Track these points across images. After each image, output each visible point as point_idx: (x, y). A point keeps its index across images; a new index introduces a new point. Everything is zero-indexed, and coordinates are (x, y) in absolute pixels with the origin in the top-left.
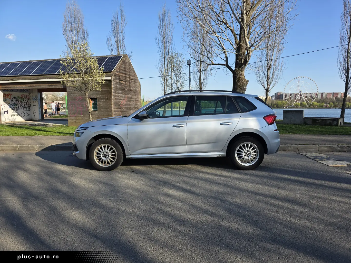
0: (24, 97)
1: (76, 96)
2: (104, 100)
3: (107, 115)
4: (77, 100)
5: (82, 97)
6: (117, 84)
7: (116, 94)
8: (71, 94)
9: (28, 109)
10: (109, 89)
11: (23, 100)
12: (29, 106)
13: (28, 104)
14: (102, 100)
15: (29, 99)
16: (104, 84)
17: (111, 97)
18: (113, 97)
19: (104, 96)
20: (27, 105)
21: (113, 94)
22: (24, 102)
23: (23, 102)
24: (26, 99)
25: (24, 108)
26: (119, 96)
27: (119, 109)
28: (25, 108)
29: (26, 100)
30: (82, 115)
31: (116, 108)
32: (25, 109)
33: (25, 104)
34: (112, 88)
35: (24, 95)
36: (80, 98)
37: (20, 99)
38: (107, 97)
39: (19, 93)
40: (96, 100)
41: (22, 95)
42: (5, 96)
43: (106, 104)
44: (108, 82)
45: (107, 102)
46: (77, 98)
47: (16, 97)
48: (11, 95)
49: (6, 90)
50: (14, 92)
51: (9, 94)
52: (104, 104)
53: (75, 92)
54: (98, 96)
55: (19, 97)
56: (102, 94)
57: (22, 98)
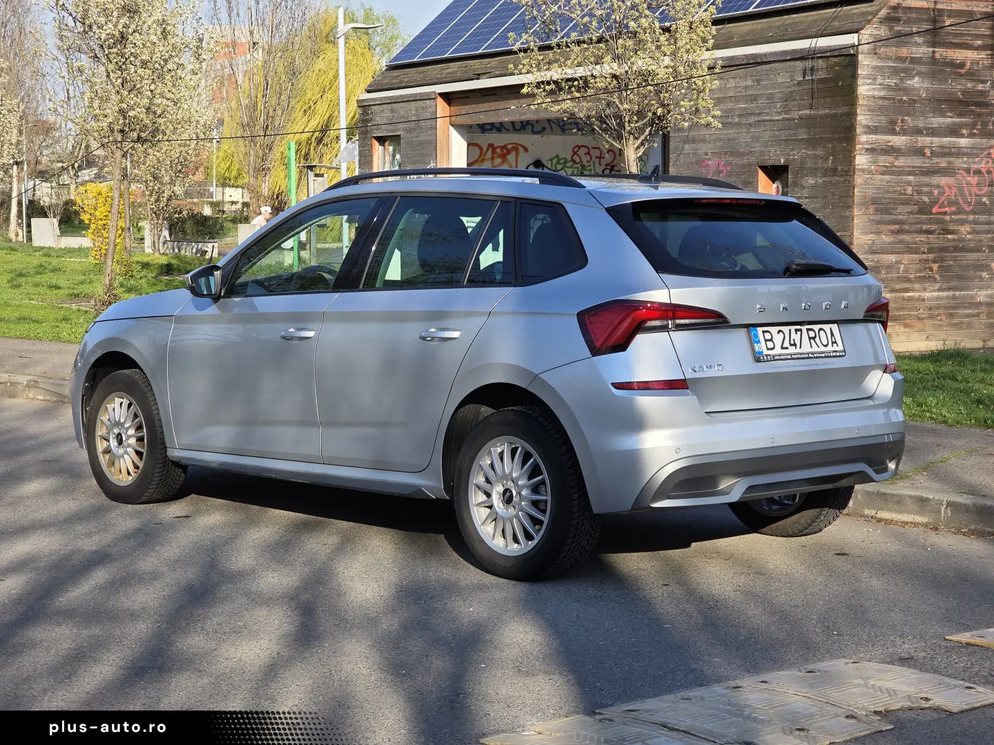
0: (588, 158)
1: (706, 154)
2: (820, 181)
5: (727, 164)
6: (905, 70)
7: (898, 141)
8: (686, 146)
10: (844, 110)
14: (811, 181)
16: (821, 81)
17: (849, 159)
18: (861, 160)
19: (819, 152)
21: (863, 138)
26: (920, 152)
27: (923, 238)
31: (893, 232)
34: (861, 102)
35: (586, 151)
36: (719, 164)
37: (565, 171)
38: (830, 162)
39: (561, 138)
40: (784, 176)
41: (577, 151)
42: (493, 158)
43: (825, 203)
44: (837, 68)
45: (832, 189)
46: (707, 165)
47: (548, 160)
48: (521, 149)
49: (484, 124)
50: (534, 133)
51: (509, 147)
52: (816, 203)
53: (704, 132)
54: (794, 155)
55: (559, 160)
56: (811, 143)
57: (575, 165)
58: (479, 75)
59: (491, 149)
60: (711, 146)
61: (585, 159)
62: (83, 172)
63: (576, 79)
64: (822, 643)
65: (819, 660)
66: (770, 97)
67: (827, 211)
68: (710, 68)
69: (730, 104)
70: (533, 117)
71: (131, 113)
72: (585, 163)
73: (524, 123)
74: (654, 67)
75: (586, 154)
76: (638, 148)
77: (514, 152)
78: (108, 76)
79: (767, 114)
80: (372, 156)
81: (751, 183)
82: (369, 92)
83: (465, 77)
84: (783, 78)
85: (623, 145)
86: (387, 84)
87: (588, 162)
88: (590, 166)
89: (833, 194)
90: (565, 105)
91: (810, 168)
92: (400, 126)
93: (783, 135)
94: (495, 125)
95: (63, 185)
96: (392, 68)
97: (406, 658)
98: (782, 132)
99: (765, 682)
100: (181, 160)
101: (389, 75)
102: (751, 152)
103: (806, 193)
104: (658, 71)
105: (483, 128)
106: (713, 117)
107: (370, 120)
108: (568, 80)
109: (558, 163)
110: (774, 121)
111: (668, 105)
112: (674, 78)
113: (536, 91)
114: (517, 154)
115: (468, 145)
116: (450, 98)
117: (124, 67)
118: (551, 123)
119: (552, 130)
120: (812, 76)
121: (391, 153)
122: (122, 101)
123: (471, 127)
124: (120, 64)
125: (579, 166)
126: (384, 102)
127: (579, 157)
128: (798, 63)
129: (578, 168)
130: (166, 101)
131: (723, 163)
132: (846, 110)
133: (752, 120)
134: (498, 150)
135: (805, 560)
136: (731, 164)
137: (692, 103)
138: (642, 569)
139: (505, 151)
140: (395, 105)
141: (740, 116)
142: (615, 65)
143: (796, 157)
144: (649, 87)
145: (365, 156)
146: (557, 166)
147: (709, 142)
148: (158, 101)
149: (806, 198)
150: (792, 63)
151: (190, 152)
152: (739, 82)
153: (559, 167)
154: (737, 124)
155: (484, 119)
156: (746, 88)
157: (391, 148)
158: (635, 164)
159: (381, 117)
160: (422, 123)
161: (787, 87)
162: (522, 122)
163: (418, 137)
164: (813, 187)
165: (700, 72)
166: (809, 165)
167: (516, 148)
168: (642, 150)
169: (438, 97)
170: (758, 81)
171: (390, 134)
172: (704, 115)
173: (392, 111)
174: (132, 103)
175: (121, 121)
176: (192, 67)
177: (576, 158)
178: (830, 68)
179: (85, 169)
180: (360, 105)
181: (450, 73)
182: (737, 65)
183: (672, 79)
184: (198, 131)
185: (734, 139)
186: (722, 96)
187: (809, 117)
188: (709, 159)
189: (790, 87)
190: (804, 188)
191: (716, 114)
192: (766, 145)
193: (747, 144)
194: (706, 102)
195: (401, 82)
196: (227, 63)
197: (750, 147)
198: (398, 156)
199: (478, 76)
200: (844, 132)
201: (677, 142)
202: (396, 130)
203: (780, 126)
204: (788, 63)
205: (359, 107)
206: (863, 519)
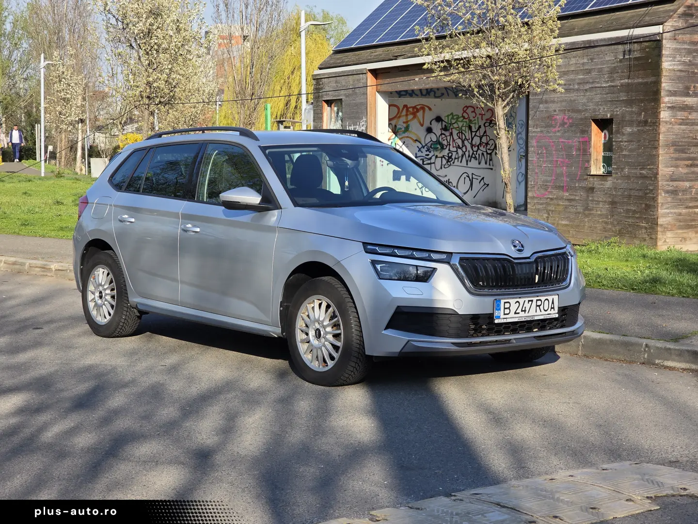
0: (474, 114)
1: (555, 111)
3: (641, 194)
4: (557, 129)
5: (570, 118)
7: (691, 101)
8: (541, 106)
9: (483, 162)
10: (651, 79)
11: (470, 128)
12: (489, 152)
13: (487, 144)
14: (629, 130)
15: (490, 123)
16: (636, 59)
17: (656, 114)
19: (634, 109)
20: (481, 148)
22: (473, 134)
23: (467, 135)
24: (481, 123)
25: (470, 157)
28: (476, 159)
29: (480, 127)
30: (567, 191)
32: (474, 163)
33: (474, 143)
34: (664, 73)
35: (473, 110)
36: (564, 118)
37: (457, 124)
38: (643, 116)
39: (455, 101)
40: (610, 127)
41: (466, 110)
42: (407, 115)
43: (639, 145)
44: (647, 50)
45: (643, 135)
46: (556, 119)
47: (445, 117)
48: (427, 108)
49: (401, 91)
50: (436, 97)
51: (418, 107)
52: (633, 145)
53: (553, 95)
54: (617, 111)
55: (453, 116)
56: (629, 103)
57: (465, 120)
58: (397, 56)
59: (405, 109)
60: (559, 105)
61: (472, 115)
62: (128, 126)
63: (462, 59)
64: (616, 450)
65: (612, 461)
66: (600, 70)
67: (640, 151)
68: (556, 51)
69: (572, 76)
70: (434, 86)
71: (155, 85)
72: (471, 118)
73: (429, 90)
74: (516, 50)
75: (472, 112)
76: (505, 106)
77: (422, 111)
78: (139, 59)
79: (598, 83)
80: (322, 114)
81: (587, 131)
82: (320, 69)
83: (387, 59)
84: (610, 57)
85: (494, 105)
86: (333, 63)
87: (474, 117)
88: (475, 120)
89: (645, 139)
90: (455, 77)
91: (628, 121)
92: (342, 92)
93: (609, 97)
94: (408, 92)
95: (114, 135)
96: (337, 52)
97: (325, 457)
98: (609, 95)
99: (572, 476)
100: (192, 117)
101: (335, 57)
102: (587, 109)
103: (625, 138)
104: (519, 52)
105: (400, 94)
106: (558, 85)
107: (322, 89)
108: (456, 60)
109: (453, 118)
110: (603, 87)
111: (526, 76)
112: (530, 57)
113: (434, 66)
114: (424, 112)
115: (390, 106)
116: (377, 72)
117: (150, 52)
118: (448, 90)
119: (448, 95)
120: (629, 55)
121: (336, 112)
122: (148, 76)
123: (391, 93)
124: (148, 50)
125: (467, 120)
126: (331, 76)
127: (467, 114)
128: (620, 46)
129: (466, 122)
130: (179, 76)
131: (566, 117)
132: (654, 80)
133: (587, 87)
134: (411, 110)
135: (610, 394)
136: (572, 118)
137: (543, 75)
138: (494, 399)
139: (415, 110)
140: (338, 78)
141: (579, 84)
142: (489, 49)
143: (618, 113)
144: (513, 64)
145: (318, 114)
146: (452, 120)
147: (557, 103)
148: (173, 76)
149: (626, 142)
150: (616, 47)
151: (199, 112)
152: (578, 60)
153: (453, 121)
154: (578, 90)
155: (400, 87)
156: (583, 64)
157: (336, 109)
158: (502, 118)
159: (329, 86)
160: (357, 91)
161: (612, 64)
162: (427, 89)
163: (354, 100)
164: (630, 134)
165: (549, 53)
166: (627, 118)
167: (423, 108)
168: (508, 108)
169: (368, 72)
170: (592, 59)
171: (335, 98)
172: (551, 84)
173: (336, 82)
174: (156, 77)
175: (148, 90)
176: (197, 52)
177: (465, 114)
178: (642, 50)
179: (129, 124)
180: (315, 78)
181: (377, 55)
182: (577, 48)
183: (529, 59)
184: (204, 97)
185: (575, 100)
186: (567, 70)
187: (628, 85)
188: (557, 115)
189: (614, 63)
190: (623, 134)
191: (560, 82)
192: (597, 104)
193: (584, 104)
194: (553, 74)
195: (342, 62)
196: (226, 50)
197: (587, 106)
198: (340, 114)
199: (396, 58)
200: (653, 94)
201: (535, 103)
202: (339, 96)
203: (607, 91)
204: (613, 47)
205: (314, 79)
206: (654, 366)
